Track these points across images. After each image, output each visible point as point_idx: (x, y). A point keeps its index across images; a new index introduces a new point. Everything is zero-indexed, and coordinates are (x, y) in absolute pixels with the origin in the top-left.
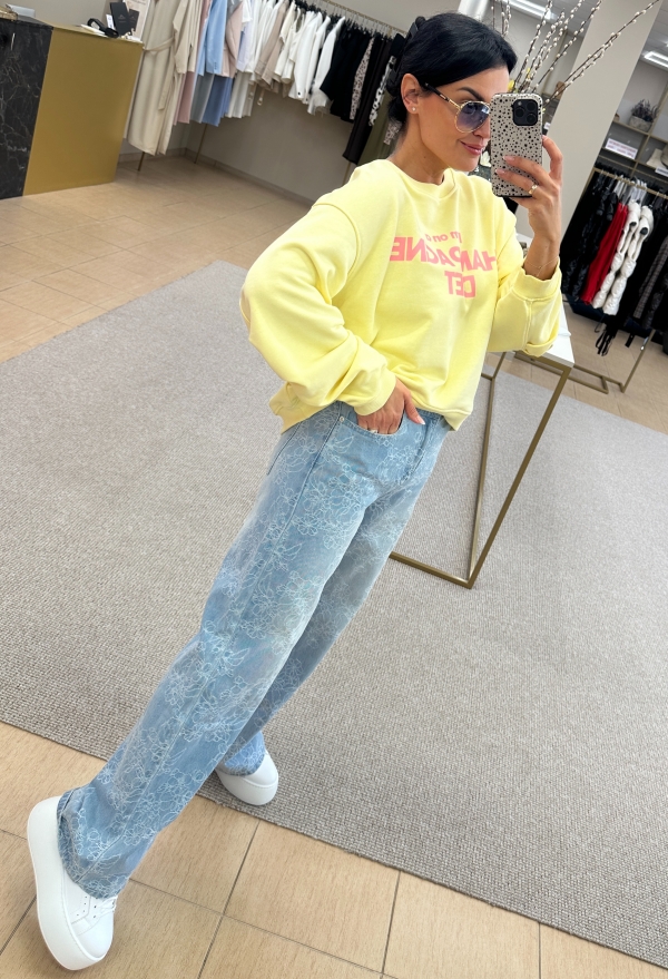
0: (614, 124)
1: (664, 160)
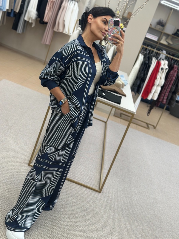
0: (150, 28)
1: (167, 40)
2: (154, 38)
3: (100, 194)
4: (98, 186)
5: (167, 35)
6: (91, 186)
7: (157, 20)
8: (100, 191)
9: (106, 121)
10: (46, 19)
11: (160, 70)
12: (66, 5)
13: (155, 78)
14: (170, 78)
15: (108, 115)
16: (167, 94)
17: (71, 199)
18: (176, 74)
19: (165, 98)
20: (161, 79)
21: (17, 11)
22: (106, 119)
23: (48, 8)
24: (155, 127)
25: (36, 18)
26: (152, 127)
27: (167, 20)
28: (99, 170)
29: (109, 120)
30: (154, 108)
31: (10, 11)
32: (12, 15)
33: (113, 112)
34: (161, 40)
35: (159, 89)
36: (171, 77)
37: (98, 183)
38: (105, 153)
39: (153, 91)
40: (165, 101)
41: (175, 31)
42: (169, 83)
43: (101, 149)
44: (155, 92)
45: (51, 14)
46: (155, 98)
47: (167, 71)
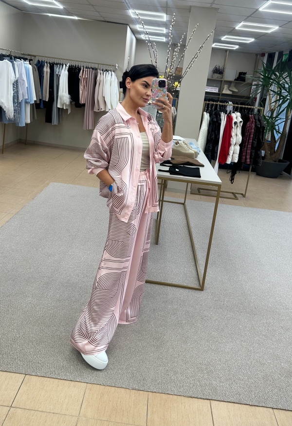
0: (208, 79)
1: (230, 89)
2: (215, 90)
3: (202, 292)
4: (197, 282)
5: (229, 83)
6: (190, 285)
10: (82, 101)
11: (233, 126)
12: (102, 79)
13: (230, 136)
14: (248, 132)
15: (184, 195)
16: (249, 151)
17: (170, 307)
18: (253, 125)
19: (248, 157)
20: (237, 136)
21: (47, 100)
22: (184, 200)
23: (81, 88)
24: (244, 196)
25: (71, 102)
26: (241, 195)
27: (224, 65)
29: (187, 199)
30: (237, 172)
31: (38, 102)
32: (42, 106)
34: (223, 91)
35: (238, 148)
36: (249, 130)
38: (194, 241)
39: (231, 152)
40: (248, 160)
42: (248, 138)
44: (233, 153)
45: (86, 93)
46: (236, 161)
47: (242, 124)
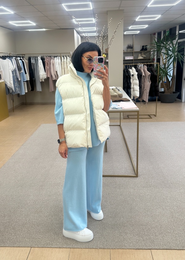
0: (124, 53)
1: (142, 56)
3: (137, 178)
4: (133, 172)
6: (129, 175)
7: (126, 46)
8: (137, 176)
9: (119, 124)
15: (120, 120)
17: (118, 190)
22: (120, 123)
24: (155, 116)
27: (133, 43)
28: (130, 161)
29: (121, 123)
33: (122, 116)
37: (133, 170)
38: (129, 147)
41: (141, 48)
43: (125, 145)
